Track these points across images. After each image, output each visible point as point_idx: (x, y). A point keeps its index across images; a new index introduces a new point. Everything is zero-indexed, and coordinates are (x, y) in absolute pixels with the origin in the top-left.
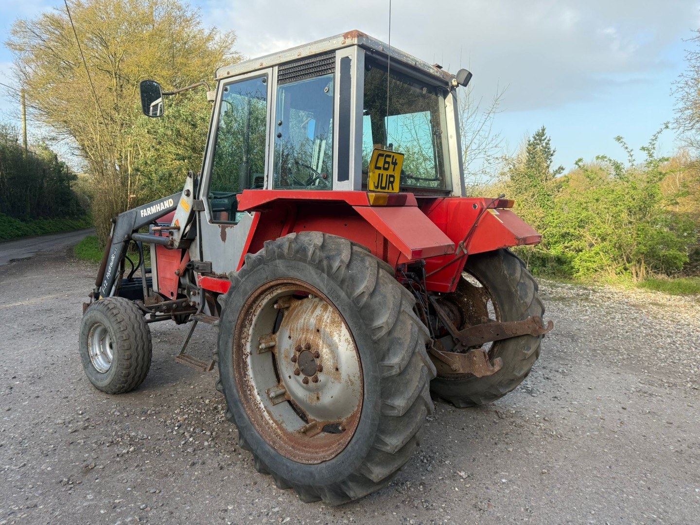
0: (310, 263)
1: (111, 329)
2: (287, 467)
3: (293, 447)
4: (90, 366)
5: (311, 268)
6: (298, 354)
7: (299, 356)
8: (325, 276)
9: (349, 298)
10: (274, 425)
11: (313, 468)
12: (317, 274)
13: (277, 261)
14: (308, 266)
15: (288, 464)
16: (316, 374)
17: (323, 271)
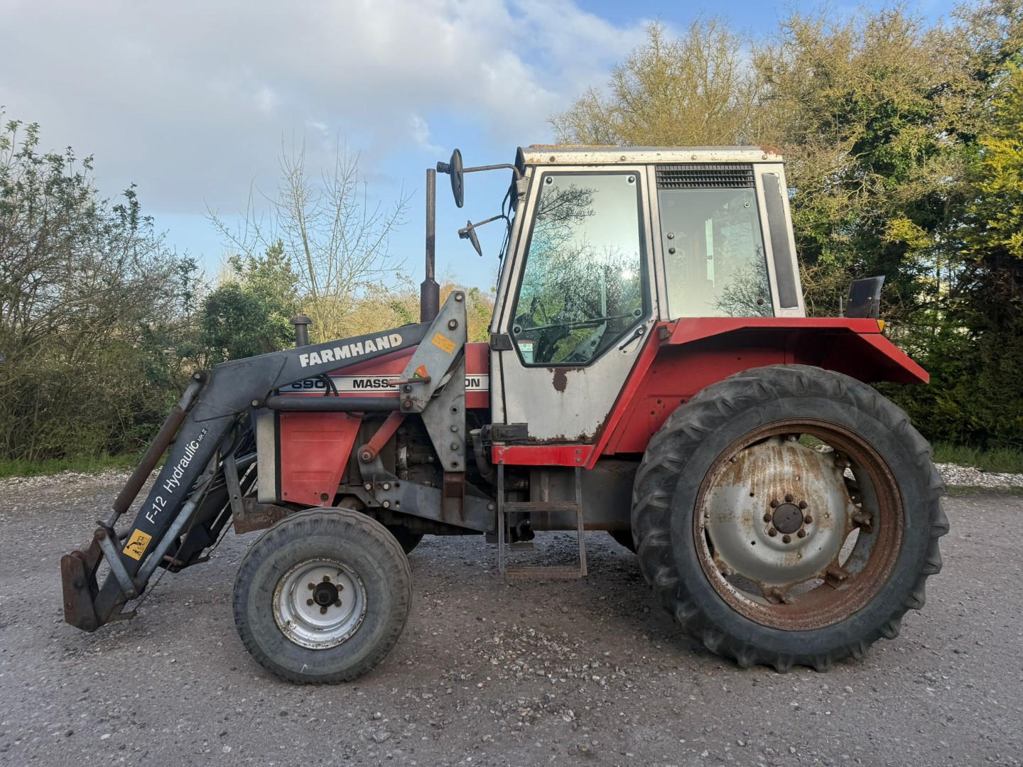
0: (831, 398)
1: (370, 558)
2: (802, 640)
3: (791, 619)
4: (288, 646)
5: (834, 403)
6: (772, 511)
7: (774, 513)
8: (856, 409)
9: (889, 428)
10: (753, 604)
11: (839, 628)
12: (843, 408)
13: (780, 400)
14: (829, 401)
15: (802, 637)
16: (801, 528)
17: (851, 404)
